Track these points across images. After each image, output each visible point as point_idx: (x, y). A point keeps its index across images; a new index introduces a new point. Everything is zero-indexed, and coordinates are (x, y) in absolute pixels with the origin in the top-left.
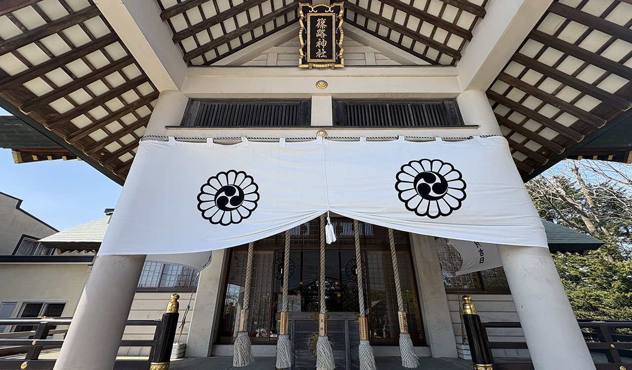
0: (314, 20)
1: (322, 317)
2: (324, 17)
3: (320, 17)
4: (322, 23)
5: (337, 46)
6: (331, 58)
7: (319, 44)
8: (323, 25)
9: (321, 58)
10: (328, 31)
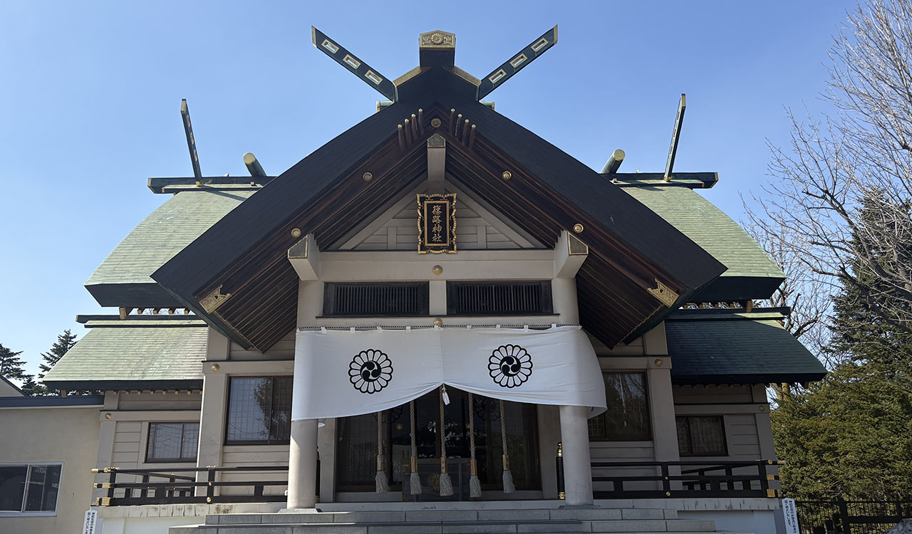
0: (430, 207)
1: (443, 459)
2: (439, 204)
3: (436, 204)
4: (437, 210)
5: (451, 232)
6: (445, 242)
7: (434, 229)
8: (438, 212)
9: (436, 243)
10: (443, 217)
